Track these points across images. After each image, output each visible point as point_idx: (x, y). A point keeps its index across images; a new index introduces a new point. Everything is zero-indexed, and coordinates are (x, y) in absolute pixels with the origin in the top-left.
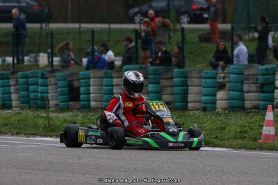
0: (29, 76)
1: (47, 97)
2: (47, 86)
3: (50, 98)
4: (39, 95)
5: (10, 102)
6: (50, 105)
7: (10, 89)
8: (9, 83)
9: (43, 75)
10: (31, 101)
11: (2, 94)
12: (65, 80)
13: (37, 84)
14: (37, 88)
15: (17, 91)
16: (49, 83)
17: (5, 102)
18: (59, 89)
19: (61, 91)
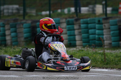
0: (89, 22)
1: (103, 38)
2: (102, 29)
3: (105, 39)
4: (97, 36)
5: (74, 42)
6: (105, 44)
7: (74, 32)
8: (73, 27)
9: (99, 21)
10: (90, 41)
11: (69, 36)
12: (116, 25)
13: (95, 28)
14: (95, 31)
15: (80, 33)
16: (104, 27)
17: (71, 42)
18: (112, 32)
19: (113, 33)
